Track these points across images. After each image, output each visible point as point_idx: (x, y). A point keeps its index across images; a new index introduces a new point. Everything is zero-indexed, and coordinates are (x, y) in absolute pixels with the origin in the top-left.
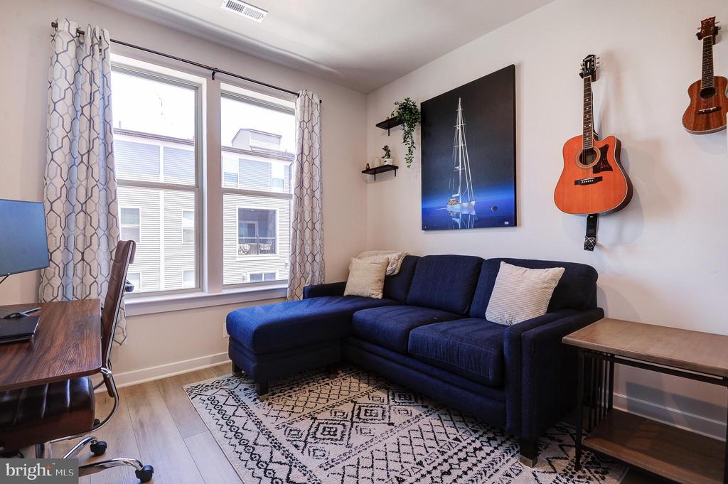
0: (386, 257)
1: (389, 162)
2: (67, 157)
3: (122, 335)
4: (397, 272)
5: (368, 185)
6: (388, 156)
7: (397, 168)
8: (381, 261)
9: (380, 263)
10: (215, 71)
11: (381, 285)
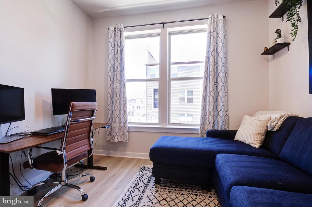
0: (270, 116)
1: (279, 41)
2: (113, 73)
3: (126, 138)
4: (275, 129)
5: (269, 63)
6: (280, 36)
7: (289, 44)
8: (263, 119)
9: (262, 121)
10: (163, 24)
11: (261, 138)
